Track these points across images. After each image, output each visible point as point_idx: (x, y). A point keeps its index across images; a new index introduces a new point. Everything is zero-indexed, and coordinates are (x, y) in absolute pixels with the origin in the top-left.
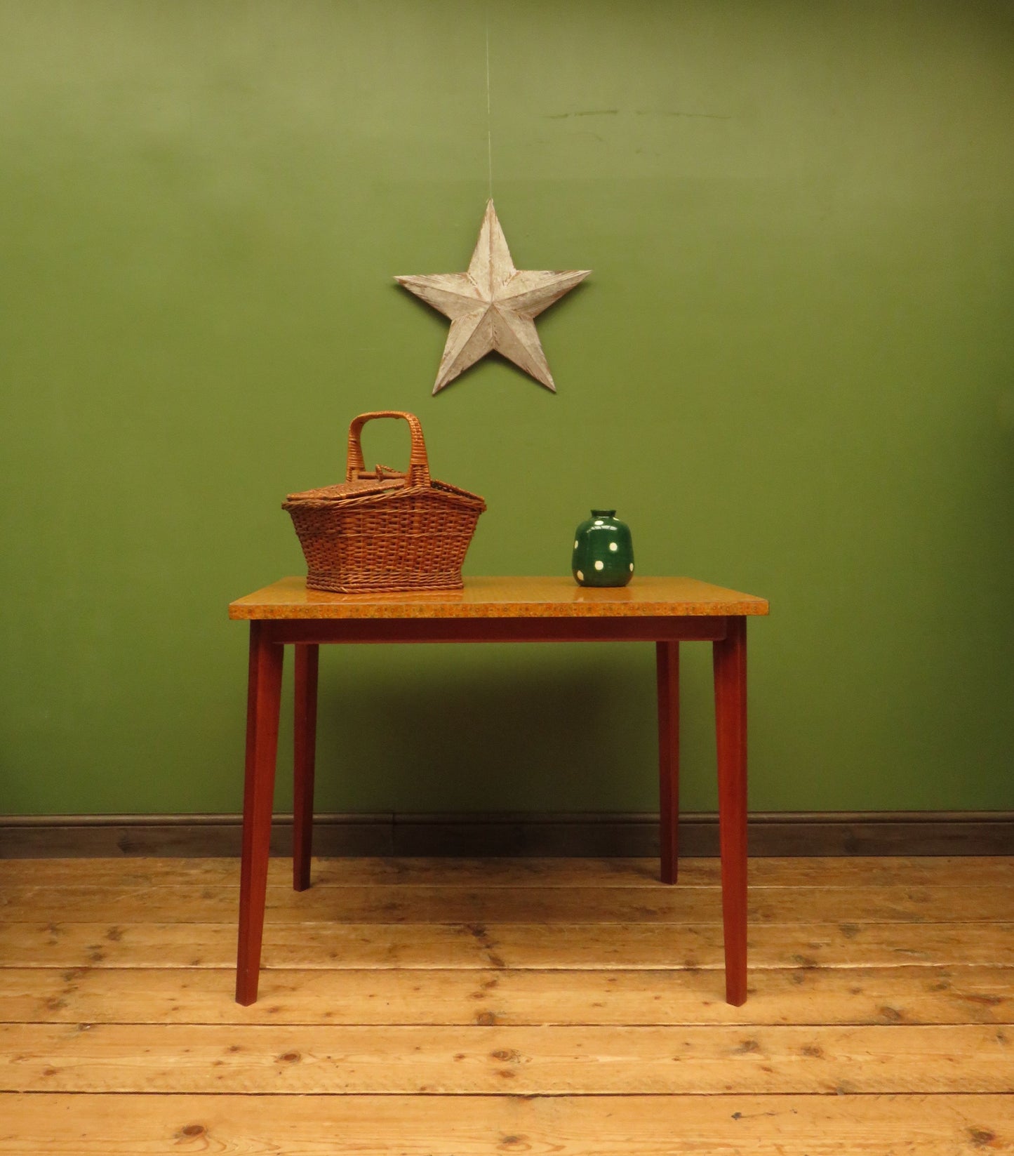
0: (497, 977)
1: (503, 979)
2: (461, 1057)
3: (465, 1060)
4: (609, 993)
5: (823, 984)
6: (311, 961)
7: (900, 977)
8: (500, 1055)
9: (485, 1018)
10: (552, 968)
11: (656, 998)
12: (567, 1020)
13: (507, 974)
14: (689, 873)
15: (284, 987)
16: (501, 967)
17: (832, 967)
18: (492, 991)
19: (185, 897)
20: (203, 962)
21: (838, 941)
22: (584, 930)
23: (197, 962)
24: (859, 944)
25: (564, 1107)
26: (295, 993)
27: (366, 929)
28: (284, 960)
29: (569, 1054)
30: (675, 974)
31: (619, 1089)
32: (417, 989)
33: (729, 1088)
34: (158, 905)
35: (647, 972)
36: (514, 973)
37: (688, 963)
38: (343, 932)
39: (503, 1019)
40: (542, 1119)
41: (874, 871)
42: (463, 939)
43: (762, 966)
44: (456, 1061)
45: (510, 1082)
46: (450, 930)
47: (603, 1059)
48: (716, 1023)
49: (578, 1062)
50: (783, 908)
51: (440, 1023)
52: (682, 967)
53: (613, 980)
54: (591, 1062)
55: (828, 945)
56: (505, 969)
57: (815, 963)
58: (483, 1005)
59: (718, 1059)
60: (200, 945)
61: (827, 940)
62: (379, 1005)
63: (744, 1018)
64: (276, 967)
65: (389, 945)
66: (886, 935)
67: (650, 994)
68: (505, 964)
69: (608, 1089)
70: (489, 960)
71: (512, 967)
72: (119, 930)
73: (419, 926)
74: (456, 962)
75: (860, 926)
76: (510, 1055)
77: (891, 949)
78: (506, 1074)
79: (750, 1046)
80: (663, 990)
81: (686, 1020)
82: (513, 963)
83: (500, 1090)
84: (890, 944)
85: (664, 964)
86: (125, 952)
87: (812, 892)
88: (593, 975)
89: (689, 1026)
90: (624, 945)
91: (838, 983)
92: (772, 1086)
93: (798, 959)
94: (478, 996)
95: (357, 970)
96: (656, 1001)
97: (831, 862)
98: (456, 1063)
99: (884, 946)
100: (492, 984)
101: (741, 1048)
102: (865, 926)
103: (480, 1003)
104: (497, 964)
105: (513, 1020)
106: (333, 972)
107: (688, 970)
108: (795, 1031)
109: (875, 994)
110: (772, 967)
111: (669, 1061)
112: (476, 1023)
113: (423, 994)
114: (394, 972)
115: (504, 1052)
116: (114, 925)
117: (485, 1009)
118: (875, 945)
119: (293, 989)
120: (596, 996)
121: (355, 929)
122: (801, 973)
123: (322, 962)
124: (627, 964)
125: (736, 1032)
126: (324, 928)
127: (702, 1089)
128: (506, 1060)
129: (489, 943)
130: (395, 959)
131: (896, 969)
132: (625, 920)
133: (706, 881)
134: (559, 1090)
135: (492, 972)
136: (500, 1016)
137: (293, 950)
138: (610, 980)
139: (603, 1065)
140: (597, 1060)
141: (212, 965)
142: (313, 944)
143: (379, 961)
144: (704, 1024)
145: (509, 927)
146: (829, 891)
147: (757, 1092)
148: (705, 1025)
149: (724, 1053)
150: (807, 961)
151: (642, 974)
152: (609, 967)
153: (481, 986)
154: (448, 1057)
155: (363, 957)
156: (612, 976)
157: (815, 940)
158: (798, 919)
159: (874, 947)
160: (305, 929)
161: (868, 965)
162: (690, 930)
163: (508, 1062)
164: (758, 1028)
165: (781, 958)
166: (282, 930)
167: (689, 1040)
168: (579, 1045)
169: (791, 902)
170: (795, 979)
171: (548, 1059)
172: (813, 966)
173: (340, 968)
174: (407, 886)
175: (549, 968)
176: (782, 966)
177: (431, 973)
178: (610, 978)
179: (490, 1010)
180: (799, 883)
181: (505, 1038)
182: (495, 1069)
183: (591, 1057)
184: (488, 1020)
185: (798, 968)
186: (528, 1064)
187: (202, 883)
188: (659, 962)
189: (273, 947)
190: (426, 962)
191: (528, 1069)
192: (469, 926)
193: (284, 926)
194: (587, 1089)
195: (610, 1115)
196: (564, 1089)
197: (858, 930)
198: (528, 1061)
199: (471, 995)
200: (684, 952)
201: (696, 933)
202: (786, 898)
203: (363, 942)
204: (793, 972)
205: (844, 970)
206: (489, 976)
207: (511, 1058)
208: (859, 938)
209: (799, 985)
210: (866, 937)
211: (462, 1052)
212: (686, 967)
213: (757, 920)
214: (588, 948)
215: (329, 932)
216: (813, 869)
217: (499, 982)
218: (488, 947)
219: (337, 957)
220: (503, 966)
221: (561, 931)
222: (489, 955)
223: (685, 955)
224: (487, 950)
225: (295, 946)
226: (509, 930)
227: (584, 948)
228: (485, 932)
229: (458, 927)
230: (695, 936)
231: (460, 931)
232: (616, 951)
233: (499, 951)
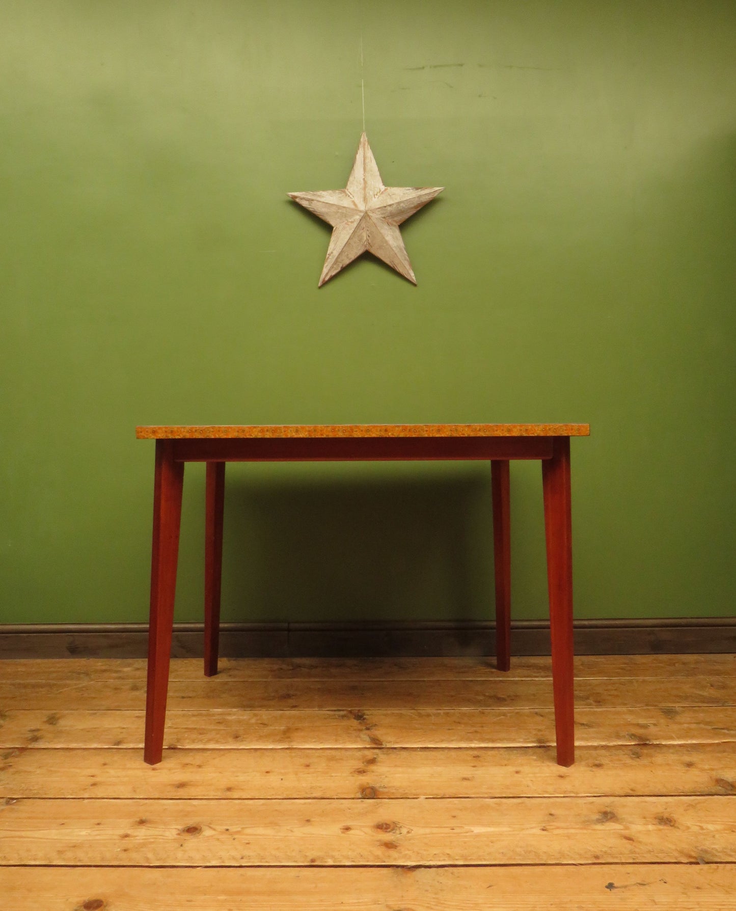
0: (377, 755)
1: (381, 756)
2: (347, 829)
3: (351, 832)
4: (475, 768)
5: (659, 759)
6: (217, 742)
7: (724, 752)
8: (383, 827)
9: (368, 791)
10: (424, 746)
11: (517, 772)
12: (441, 793)
13: (385, 752)
14: (528, 669)
15: (192, 765)
16: (379, 746)
17: (663, 743)
18: (373, 767)
19: (116, 689)
20: (124, 743)
21: (662, 721)
22: (447, 714)
23: (119, 743)
24: (680, 723)
25: (445, 877)
26: (200, 769)
27: (264, 714)
28: (193, 741)
29: (445, 825)
30: (530, 750)
31: (495, 859)
32: (308, 766)
33: (597, 857)
34: (93, 695)
35: (505, 749)
36: (391, 751)
37: (539, 741)
38: (245, 717)
39: (383, 793)
40: (427, 891)
41: (677, 665)
42: (345, 723)
43: (603, 743)
44: (343, 833)
45: (393, 853)
46: (335, 715)
47: (477, 830)
48: (572, 795)
49: (454, 833)
50: (610, 695)
51: (328, 796)
52: (535, 745)
53: (476, 757)
54: (467, 832)
55: (655, 725)
56: (383, 748)
57: (648, 740)
58: (365, 779)
59: (581, 829)
60: (124, 728)
61: (653, 721)
62: (274, 780)
63: (597, 790)
64: (187, 747)
65: (284, 728)
66: (701, 716)
67: (511, 769)
68: (383, 743)
69: (485, 860)
70: (368, 739)
71: (389, 746)
72: (58, 716)
73: (308, 711)
74: (341, 742)
75: (677, 709)
76: (392, 826)
77: (710, 728)
78: (389, 845)
79: (608, 816)
80: (522, 765)
81: (547, 792)
82: (390, 742)
83: (385, 862)
84: (708, 723)
85: (519, 742)
86: (59, 734)
87: (631, 682)
88: (460, 753)
89: (549, 797)
90: (482, 727)
91: (672, 757)
92: (637, 855)
93: (633, 737)
94: (361, 772)
95: (256, 750)
96: (516, 775)
97: (639, 659)
98: (343, 835)
99: (702, 726)
100: (372, 761)
101: (601, 818)
102: (681, 709)
103: (363, 778)
104: (376, 744)
105: (393, 793)
106: (235, 751)
107: (540, 747)
108: (646, 802)
109: (707, 767)
110: (611, 744)
111: (537, 831)
112: (360, 796)
113: (312, 770)
114: (288, 751)
115: (386, 824)
116: (54, 712)
117: (368, 783)
118: (695, 725)
119: (200, 766)
120: (465, 770)
121: (255, 715)
122: (638, 749)
123: (226, 743)
124: (488, 743)
125: (593, 803)
126: (229, 714)
127: (572, 858)
128: (390, 832)
129: (368, 726)
130: (289, 739)
131: (718, 744)
132: (481, 706)
133: (542, 674)
134: (439, 861)
135: (372, 750)
136: (381, 790)
137: (202, 732)
138: (474, 757)
139: (478, 836)
140: (473, 832)
141: (131, 746)
142: (221, 727)
143: (274, 742)
144: (562, 795)
145: (385, 712)
146: (644, 681)
147: (624, 861)
148: (564, 797)
149: (586, 823)
150: (640, 738)
151: (502, 751)
152: (473, 745)
153: (363, 763)
154: (336, 829)
155: (260, 738)
156: (476, 753)
157: (642, 721)
158: (625, 704)
159: (693, 726)
160: (213, 715)
161: (694, 742)
162: (536, 713)
163: (391, 833)
164: (612, 799)
165: (618, 737)
166: (194, 716)
167: (553, 812)
168: (454, 817)
169: (615, 690)
170: (633, 754)
171: (428, 831)
172: (647, 742)
173: (241, 747)
174: (299, 680)
175: (421, 746)
176: (620, 743)
177: (319, 751)
178: (474, 755)
179: (372, 784)
180: (618, 675)
181: (388, 810)
182: (378, 841)
183: (467, 828)
184: (370, 793)
185: (634, 745)
186: (410, 835)
187: (131, 679)
188: (514, 741)
189: (184, 730)
190: (315, 742)
191: (410, 840)
192: (350, 712)
193: (195, 713)
194: (466, 860)
195: (490, 886)
196: (444, 860)
197: (676, 713)
198: (408, 832)
199: (355, 771)
200: (534, 732)
201: (542, 716)
202: (610, 687)
203: (262, 726)
204: (630, 748)
205: (674, 746)
206: (369, 754)
207: (392, 830)
208: (678, 718)
209: (638, 760)
210: (684, 717)
211: (349, 823)
212: (538, 745)
213: (590, 705)
214: (453, 729)
215: (234, 717)
216: (625, 664)
217: (379, 759)
218: (368, 729)
219: (239, 738)
220: (382, 744)
221: (428, 715)
222: (368, 735)
223: (536, 735)
224: (367, 732)
225: (204, 729)
226: (386, 715)
227: (449, 729)
228: (365, 717)
229: (342, 713)
230: (541, 718)
231: (343, 716)
232: (476, 732)
233: (379, 733)
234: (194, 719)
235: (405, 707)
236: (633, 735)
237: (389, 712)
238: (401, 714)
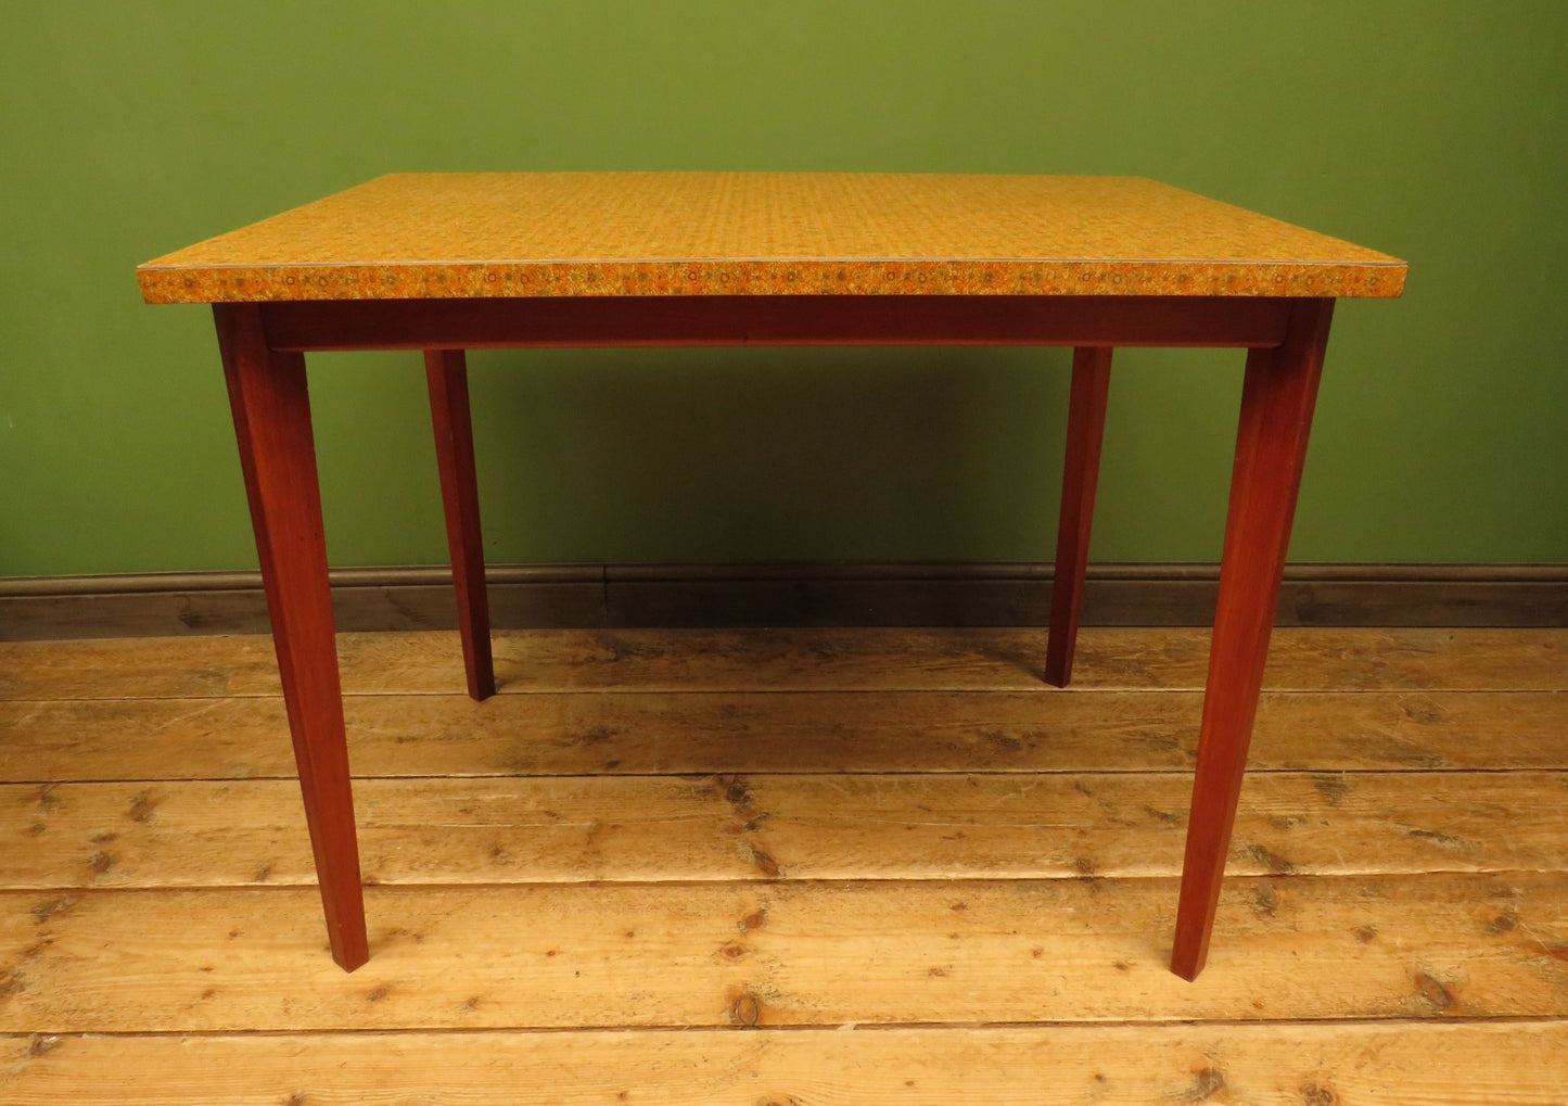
0: (767, 900)
1: (776, 904)
4: (955, 941)
5: (1309, 915)
6: (457, 867)
9: (744, 1007)
10: (858, 876)
11: (1037, 954)
12: (886, 1011)
13: (783, 893)
16: (772, 878)
17: (1317, 873)
18: (756, 939)
21: (1317, 811)
22: (907, 787)
23: (266, 872)
24: (1351, 818)
27: (554, 792)
28: (413, 865)
30: (1061, 891)
32: (630, 934)
34: (226, 738)
35: (1015, 885)
36: (794, 889)
37: (1081, 865)
38: (516, 796)
39: (774, 1012)
42: (708, 810)
46: (689, 789)
51: (665, 1021)
52: (1071, 874)
53: (960, 906)
55: (1302, 820)
56: (779, 882)
57: (1290, 864)
58: (740, 973)
61: (1298, 810)
62: (562, 977)
64: (397, 882)
65: (589, 823)
66: (1390, 797)
67: (1025, 944)
68: (781, 868)
70: (752, 857)
71: (792, 875)
72: (153, 797)
73: (639, 778)
74: (699, 865)
75: (1344, 776)
77: (1405, 830)
79: (1208, 1081)
80: (1046, 933)
81: (1091, 1011)
82: (792, 865)
84: (1401, 818)
85: (1042, 867)
86: (152, 849)
88: (926, 894)
90: (973, 822)
91: (1332, 912)
93: (1259, 855)
94: (734, 952)
96: (1036, 960)
97: (1275, 638)
99: (1392, 824)
100: (755, 921)
101: (1196, 1086)
102: (1352, 776)
103: (736, 968)
104: (765, 870)
105: (793, 1012)
106: (491, 891)
107: (1082, 880)
108: (1280, 1037)
109: (1399, 941)
112: (729, 1022)
113: (639, 946)
114: (593, 891)
116: (148, 785)
117: (745, 984)
118: (1378, 821)
120: (932, 948)
121: (536, 789)
122: (1270, 889)
123: (475, 869)
124: (981, 868)
125: (1180, 1042)
126: (486, 786)
129: (754, 819)
130: (597, 858)
132: (972, 764)
135: (757, 888)
136: (770, 1002)
137: (429, 838)
138: (955, 907)
141: (290, 879)
142: (465, 823)
143: (570, 863)
145: (786, 780)
150: (1273, 858)
152: (952, 875)
153: (739, 925)
155: (543, 856)
156: (957, 896)
157: (1277, 810)
159: (1375, 824)
160: (454, 790)
161: (1375, 870)
162: (1078, 786)
164: (1217, 1030)
166: (417, 793)
167: (1102, 1070)
170: (1259, 903)
172: (1288, 871)
173: (503, 881)
174: (626, 689)
175: (853, 876)
177: (654, 891)
178: (956, 902)
179: (752, 985)
181: (779, 1064)
184: (748, 1013)
185: (1263, 877)
188: (1032, 861)
190: (648, 864)
192: (721, 779)
197: (1343, 787)
199: (721, 950)
201: (1088, 792)
203: (548, 818)
204: (1254, 884)
205: (1336, 878)
206: (751, 899)
208: (1348, 804)
209: (1270, 920)
210: (1359, 801)
212: (1079, 874)
213: (1180, 762)
214: (917, 827)
215: (493, 796)
217: (769, 914)
218: (752, 827)
219: (501, 855)
220: (777, 873)
221: (870, 789)
222: (753, 847)
223: (1075, 846)
224: (749, 834)
225: (433, 828)
226: (786, 788)
227: (909, 828)
228: (747, 793)
229: (703, 782)
230: (1086, 799)
231: (706, 791)
232: (960, 835)
233: (771, 836)
234: (417, 800)
235: (826, 765)
236: (1260, 850)
237: (795, 779)
238: (819, 785)
